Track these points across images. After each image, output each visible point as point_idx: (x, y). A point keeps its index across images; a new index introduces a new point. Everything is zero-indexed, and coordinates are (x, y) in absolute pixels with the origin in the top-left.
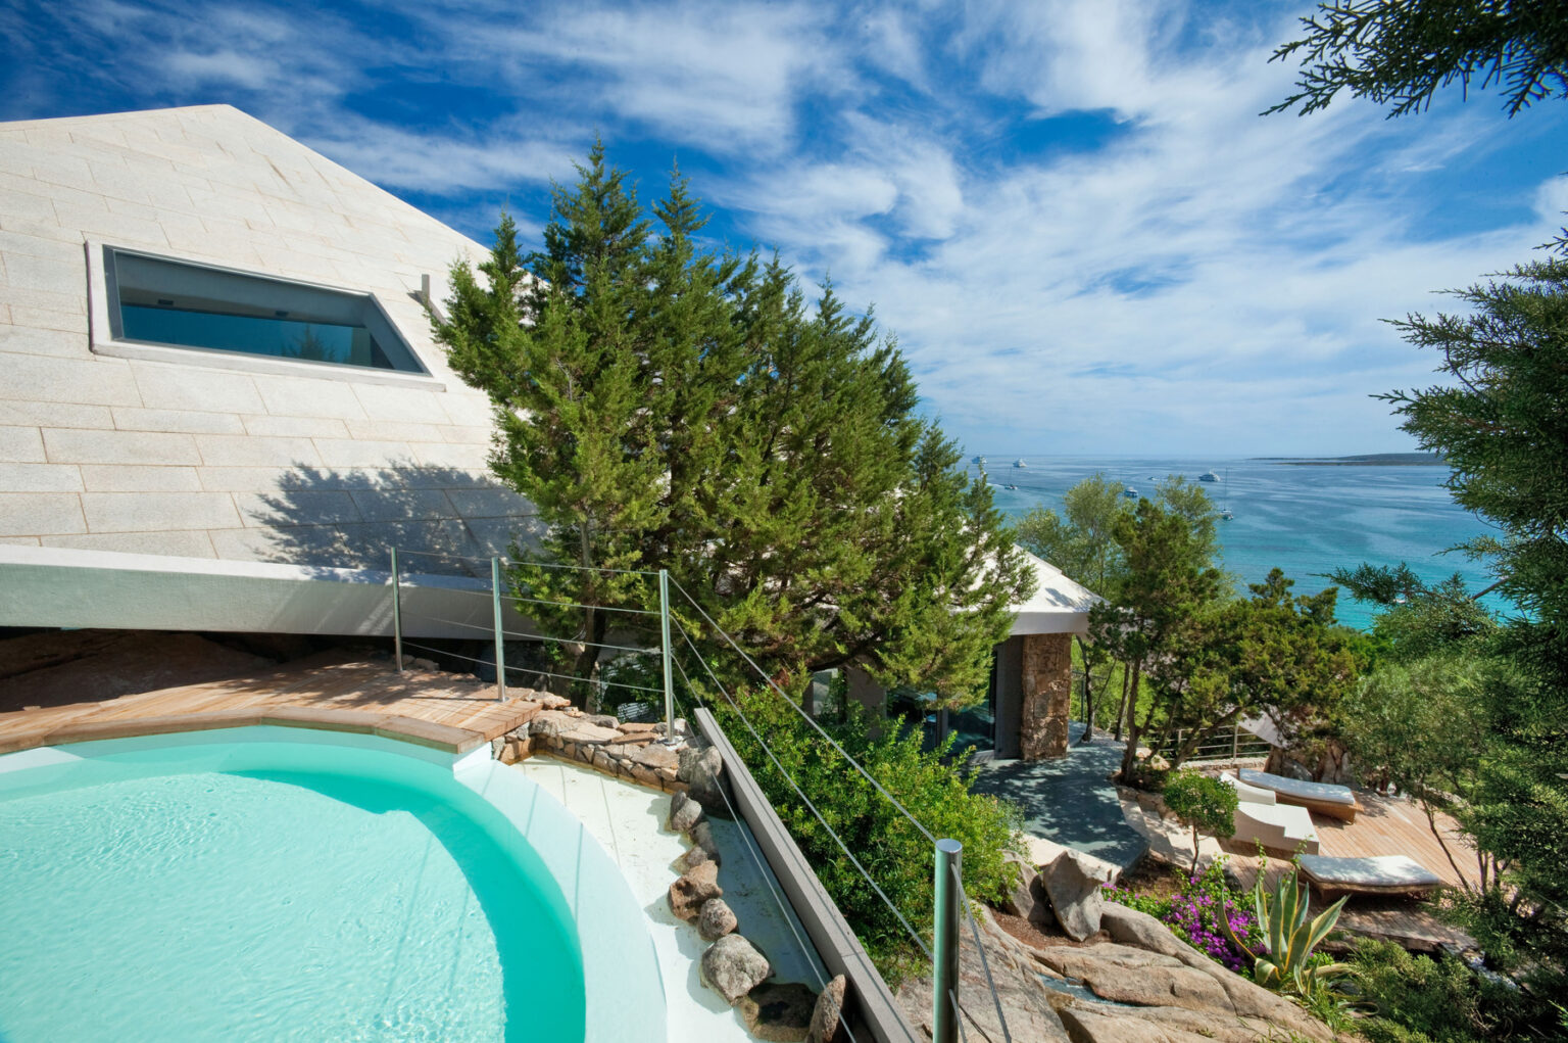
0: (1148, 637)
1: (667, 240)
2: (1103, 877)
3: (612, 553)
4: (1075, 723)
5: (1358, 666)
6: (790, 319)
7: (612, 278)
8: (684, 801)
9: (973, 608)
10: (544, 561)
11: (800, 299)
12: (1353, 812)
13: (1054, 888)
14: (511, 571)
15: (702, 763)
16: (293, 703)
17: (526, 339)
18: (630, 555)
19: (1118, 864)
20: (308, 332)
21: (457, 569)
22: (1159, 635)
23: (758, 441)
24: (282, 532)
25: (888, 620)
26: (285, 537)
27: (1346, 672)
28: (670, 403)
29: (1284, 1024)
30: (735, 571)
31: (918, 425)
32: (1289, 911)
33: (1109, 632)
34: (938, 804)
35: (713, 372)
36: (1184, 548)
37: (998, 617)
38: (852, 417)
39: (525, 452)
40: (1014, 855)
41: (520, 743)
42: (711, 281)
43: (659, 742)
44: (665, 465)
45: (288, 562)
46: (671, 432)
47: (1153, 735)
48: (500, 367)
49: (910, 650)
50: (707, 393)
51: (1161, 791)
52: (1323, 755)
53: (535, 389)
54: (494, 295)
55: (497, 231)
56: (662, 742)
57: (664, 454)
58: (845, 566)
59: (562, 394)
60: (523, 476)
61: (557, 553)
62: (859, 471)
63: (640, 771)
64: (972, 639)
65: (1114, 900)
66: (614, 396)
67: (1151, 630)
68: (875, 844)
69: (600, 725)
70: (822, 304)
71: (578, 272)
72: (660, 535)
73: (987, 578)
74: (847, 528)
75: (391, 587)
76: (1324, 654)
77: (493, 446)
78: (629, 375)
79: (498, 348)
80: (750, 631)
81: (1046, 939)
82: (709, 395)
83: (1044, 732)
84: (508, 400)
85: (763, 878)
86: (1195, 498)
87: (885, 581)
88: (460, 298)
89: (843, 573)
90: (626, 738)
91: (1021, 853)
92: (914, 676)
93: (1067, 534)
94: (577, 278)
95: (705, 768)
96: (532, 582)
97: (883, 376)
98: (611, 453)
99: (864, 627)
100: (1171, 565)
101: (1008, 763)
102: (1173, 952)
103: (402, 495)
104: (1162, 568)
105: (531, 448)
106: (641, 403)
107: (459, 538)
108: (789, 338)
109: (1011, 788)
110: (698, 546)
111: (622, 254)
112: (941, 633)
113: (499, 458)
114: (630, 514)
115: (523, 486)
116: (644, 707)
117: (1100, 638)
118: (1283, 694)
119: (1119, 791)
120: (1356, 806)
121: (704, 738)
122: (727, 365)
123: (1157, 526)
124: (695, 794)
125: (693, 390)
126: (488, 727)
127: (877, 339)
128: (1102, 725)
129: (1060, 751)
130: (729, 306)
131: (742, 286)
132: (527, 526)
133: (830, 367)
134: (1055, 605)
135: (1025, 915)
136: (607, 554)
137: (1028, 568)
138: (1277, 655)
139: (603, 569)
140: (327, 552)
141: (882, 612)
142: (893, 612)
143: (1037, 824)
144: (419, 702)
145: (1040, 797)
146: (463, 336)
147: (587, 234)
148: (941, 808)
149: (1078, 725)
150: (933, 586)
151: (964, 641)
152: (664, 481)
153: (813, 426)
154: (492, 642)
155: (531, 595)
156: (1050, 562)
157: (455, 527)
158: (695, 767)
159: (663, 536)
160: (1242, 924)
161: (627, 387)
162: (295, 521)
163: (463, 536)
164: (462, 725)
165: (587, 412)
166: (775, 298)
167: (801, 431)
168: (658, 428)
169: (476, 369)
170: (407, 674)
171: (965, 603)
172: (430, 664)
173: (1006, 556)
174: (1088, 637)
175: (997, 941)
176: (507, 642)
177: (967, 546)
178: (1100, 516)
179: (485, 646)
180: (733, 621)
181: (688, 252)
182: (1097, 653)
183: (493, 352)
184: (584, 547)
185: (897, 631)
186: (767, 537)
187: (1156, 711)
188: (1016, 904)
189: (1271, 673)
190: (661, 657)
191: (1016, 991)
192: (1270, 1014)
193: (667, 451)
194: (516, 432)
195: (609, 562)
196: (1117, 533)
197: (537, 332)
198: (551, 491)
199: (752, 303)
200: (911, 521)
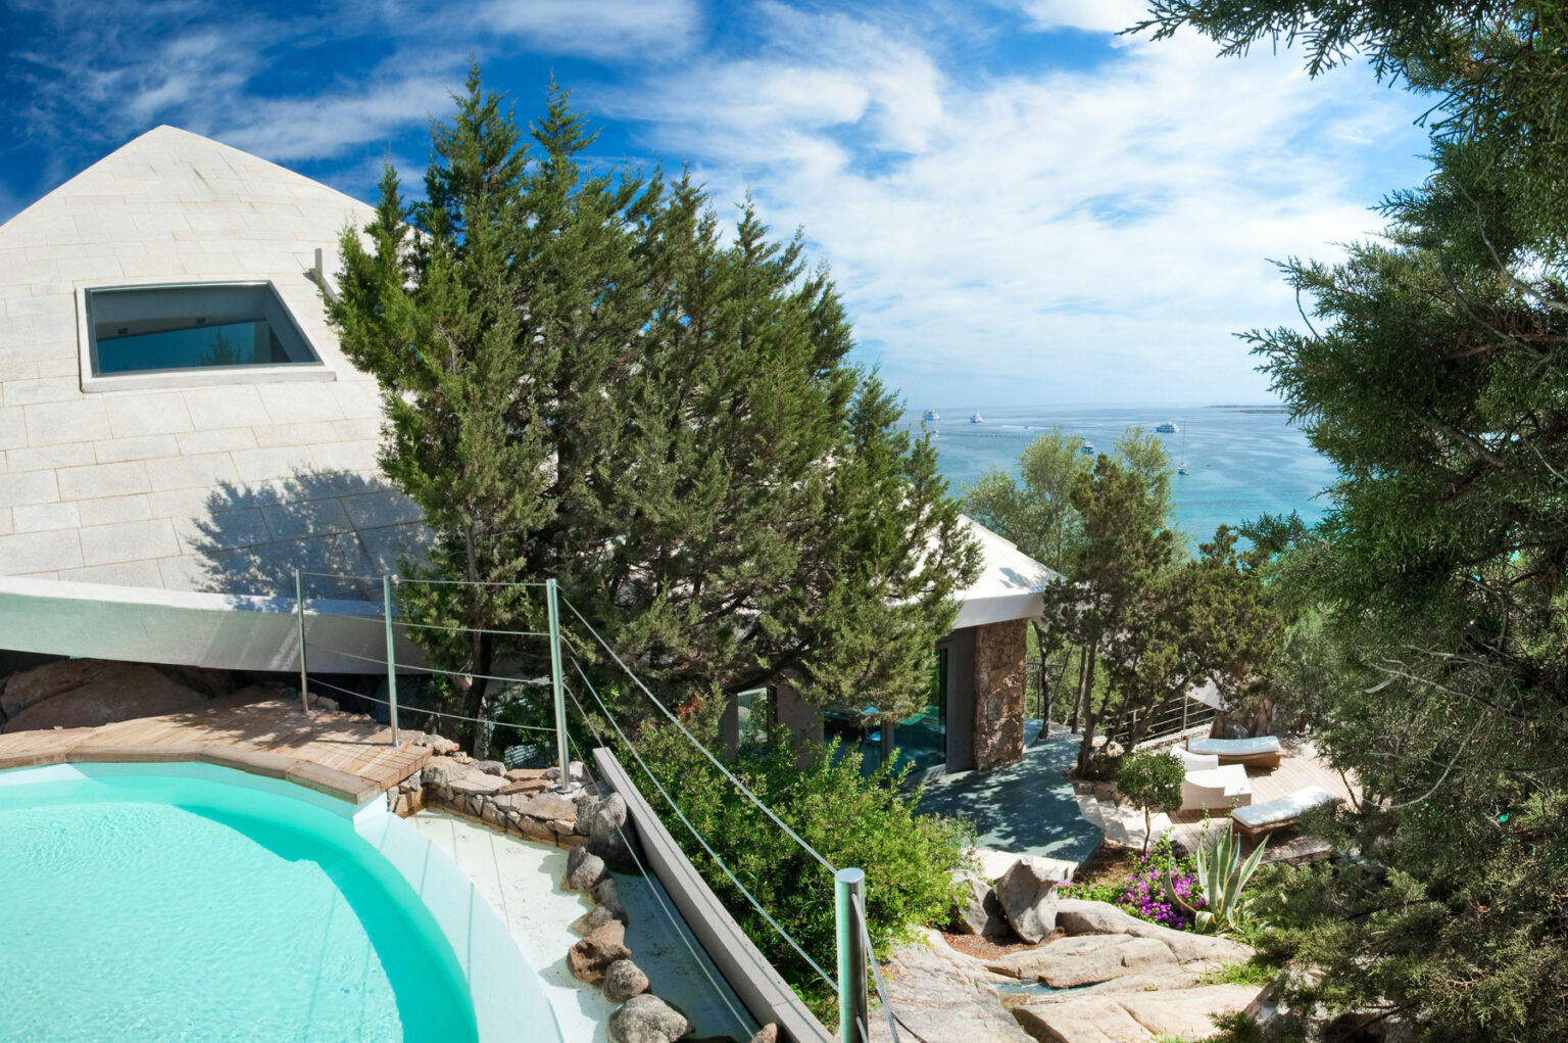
0: (1104, 613)
1: (546, 166)
2: (1057, 877)
3: (496, 561)
4: (1032, 722)
5: (1285, 618)
6: (702, 249)
7: (491, 218)
8: (584, 856)
9: (914, 600)
10: (432, 577)
11: (714, 224)
12: (1279, 757)
13: (1008, 898)
14: (401, 592)
15: (604, 813)
16: (222, 741)
17: (410, 305)
18: (514, 563)
19: (1074, 860)
20: (219, 336)
21: (353, 591)
22: (1114, 609)
23: (661, 407)
24: (210, 558)
25: (815, 623)
26: (213, 563)
27: (1276, 625)
28: (554, 366)
29: (1218, 958)
30: (638, 573)
31: (853, 376)
32: (1224, 861)
33: (1064, 612)
34: (876, 833)
35: (608, 322)
36: (1140, 510)
37: (940, 608)
38: (774, 369)
39: (412, 443)
40: (965, 874)
41: (413, 793)
42: (607, 208)
43: (551, 790)
44: (550, 445)
45: (216, 592)
46: (556, 403)
47: (1110, 721)
48: (387, 344)
49: (841, 657)
50: (601, 349)
51: (1117, 778)
52: (1255, 709)
53: (420, 365)
54: (379, 260)
55: (381, 186)
56: (555, 790)
57: (549, 432)
58: (766, 559)
59: (445, 366)
60: (410, 473)
61: (444, 567)
62: (781, 437)
63: (530, 824)
64: (911, 637)
65: (1069, 897)
66: (496, 363)
67: (1107, 605)
68: (806, 885)
69: (488, 772)
70: (741, 229)
71: (458, 217)
72: (546, 535)
73: (929, 561)
74: (768, 511)
75: (296, 615)
76: (1260, 609)
77: (381, 440)
78: (511, 335)
79: (384, 321)
80: (658, 649)
81: (1001, 949)
82: (604, 351)
83: (999, 735)
84: (395, 382)
85: (678, 935)
86: (1152, 451)
87: (815, 574)
88: (349, 269)
89: (763, 568)
90: (514, 787)
91: (974, 870)
92: (846, 687)
93: (1023, 501)
94: (457, 225)
95: (607, 818)
96: (421, 602)
97: (812, 316)
98: (494, 436)
99: (789, 635)
100: (1127, 530)
101: (961, 776)
102: (1124, 929)
103: (304, 507)
104: (1118, 533)
105: (417, 439)
106: (523, 368)
107: (354, 554)
108: (700, 274)
109: (964, 802)
110: (594, 547)
111: (500, 188)
112: (876, 633)
113: (388, 454)
114: (513, 512)
115: (412, 486)
116: (531, 749)
117: (1055, 621)
118: (1225, 656)
119: (1076, 786)
120: (1282, 751)
121: (605, 782)
122: (624, 312)
123: (1115, 485)
124: (597, 848)
125: (584, 347)
126: (383, 775)
127: (806, 269)
128: (1059, 719)
129: (1016, 754)
130: (629, 237)
131: (644, 211)
132: (415, 535)
133: (751, 306)
134: (1008, 586)
135: (979, 930)
136: (491, 564)
137: (974, 545)
138: (1220, 617)
139: (488, 583)
140: (244, 578)
141: (810, 613)
142: (823, 612)
143: (992, 837)
144: (323, 745)
145: (996, 807)
146: (352, 312)
147: (466, 171)
148: (881, 837)
149: (1035, 723)
150: (868, 578)
151: (902, 639)
152: (549, 466)
153: (728, 383)
154: (385, 677)
155: (419, 619)
156: (1006, 537)
157: (350, 541)
158: (595, 817)
159: (551, 537)
160: (1186, 886)
161: (509, 351)
162: (220, 546)
163: (358, 551)
164: (360, 773)
165: (470, 387)
166: (683, 224)
167: (714, 390)
168: (541, 399)
169: (366, 349)
170: (312, 714)
171: (904, 595)
172: (331, 703)
173: (950, 533)
174: (1043, 620)
175: (948, 962)
176: (398, 676)
177: (908, 524)
178: (1058, 477)
179: (377, 682)
180: (635, 638)
181: (572, 177)
182: (1052, 638)
183: (381, 327)
184: (470, 557)
185: (827, 634)
186: (672, 530)
187: (1112, 694)
188: (969, 923)
189: (1215, 636)
190: (550, 688)
191: (968, 1003)
192: (1206, 954)
193: (553, 427)
194: (403, 419)
195: (494, 573)
196: (1076, 499)
197: (420, 295)
198: (437, 489)
199: (657, 232)
200: (843, 496)
